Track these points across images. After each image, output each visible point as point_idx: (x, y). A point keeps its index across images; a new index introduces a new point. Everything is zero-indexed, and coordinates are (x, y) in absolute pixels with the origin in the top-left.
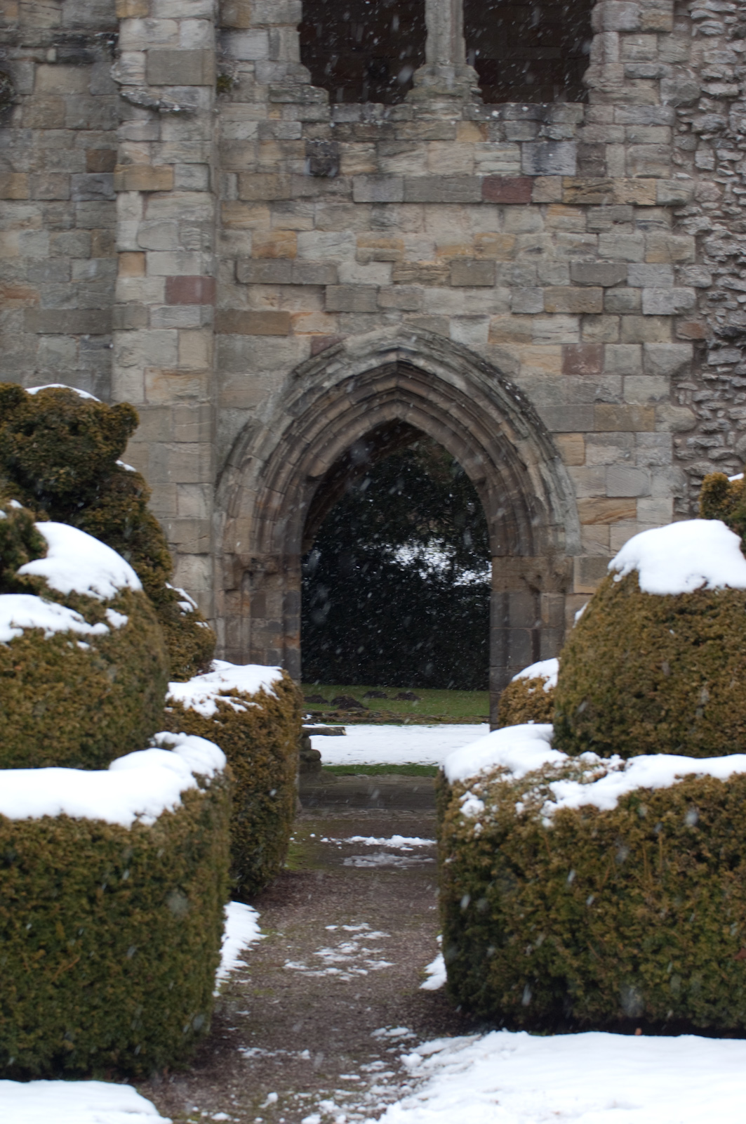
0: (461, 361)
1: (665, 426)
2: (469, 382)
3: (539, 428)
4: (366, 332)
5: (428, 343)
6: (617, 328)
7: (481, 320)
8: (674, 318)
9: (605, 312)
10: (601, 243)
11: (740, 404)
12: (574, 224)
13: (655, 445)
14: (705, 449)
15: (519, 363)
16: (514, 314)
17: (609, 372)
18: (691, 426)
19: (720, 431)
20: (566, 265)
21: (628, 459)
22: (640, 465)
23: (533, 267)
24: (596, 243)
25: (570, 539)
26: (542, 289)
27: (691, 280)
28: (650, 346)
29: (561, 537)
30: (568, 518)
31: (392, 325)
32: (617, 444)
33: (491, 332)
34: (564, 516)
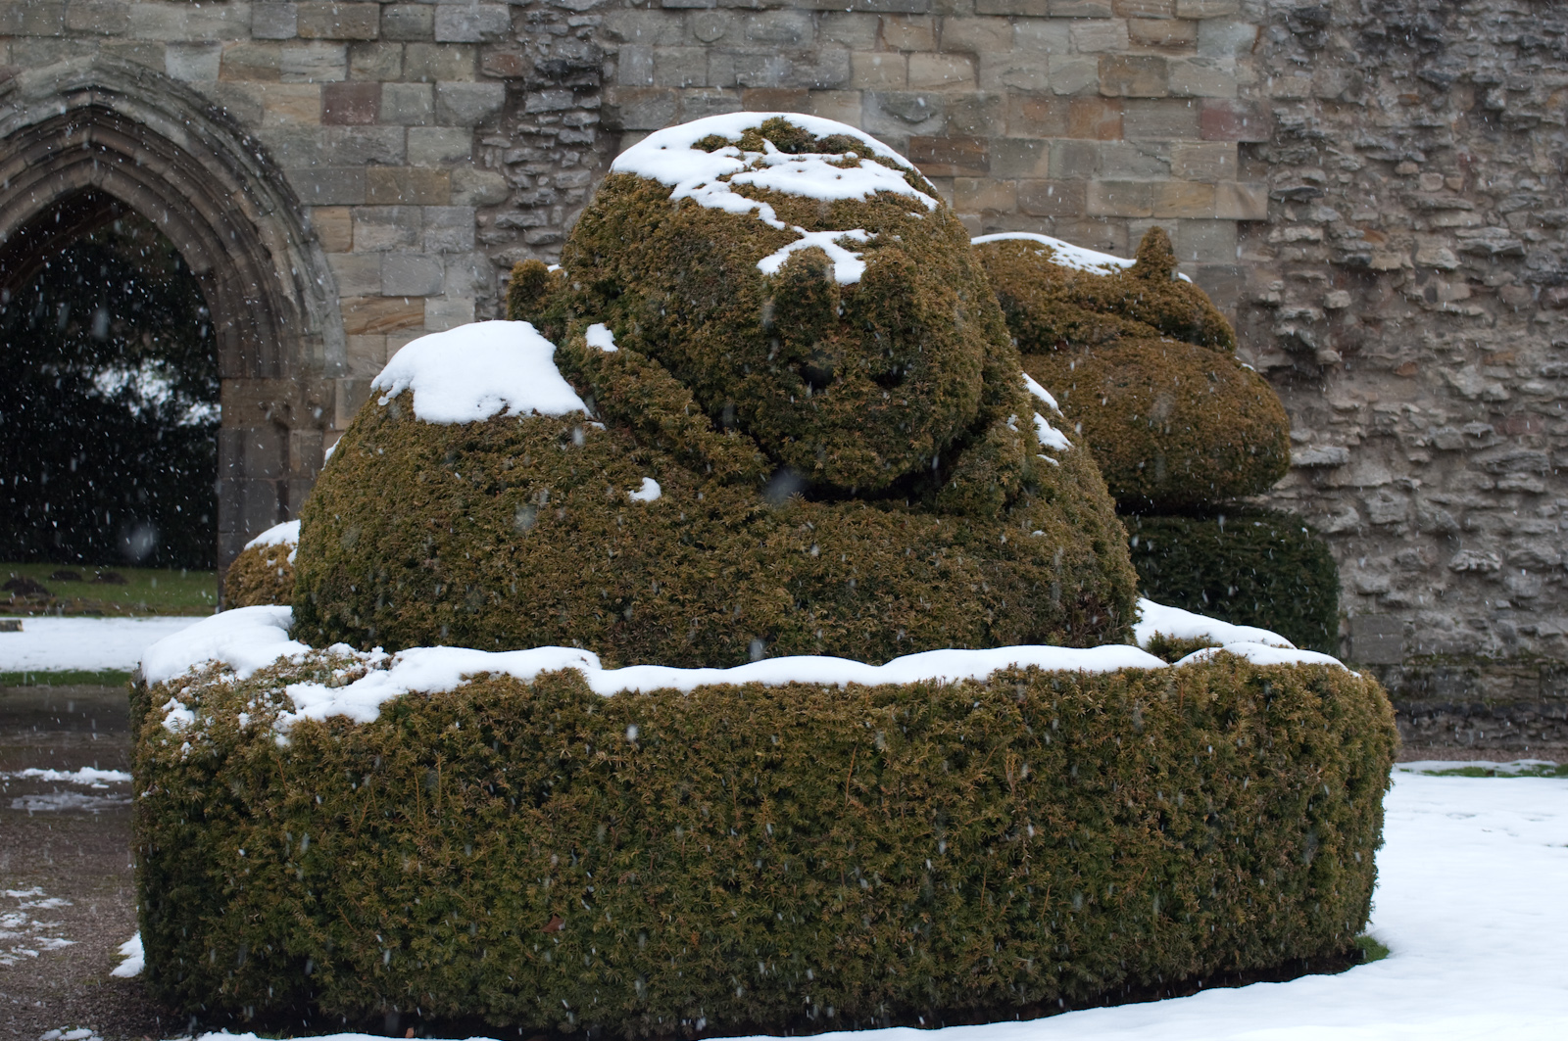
0: (180, 105)
1: (465, 197)
2: (191, 134)
3: (288, 199)
4: (48, 64)
5: (133, 80)
6: (398, 60)
7: (209, 49)
8: (480, 46)
9: (383, 37)
11: (569, 168)
13: (449, 226)
14: (520, 229)
15: (262, 109)
16: (256, 40)
17: (387, 122)
18: (501, 197)
19: (541, 204)
21: (412, 243)
22: (429, 252)
25: (330, 355)
26: (295, 5)
28: (444, 86)
29: (318, 352)
30: (327, 325)
31: (85, 54)
32: (398, 222)
33: (223, 65)
34: (322, 323)
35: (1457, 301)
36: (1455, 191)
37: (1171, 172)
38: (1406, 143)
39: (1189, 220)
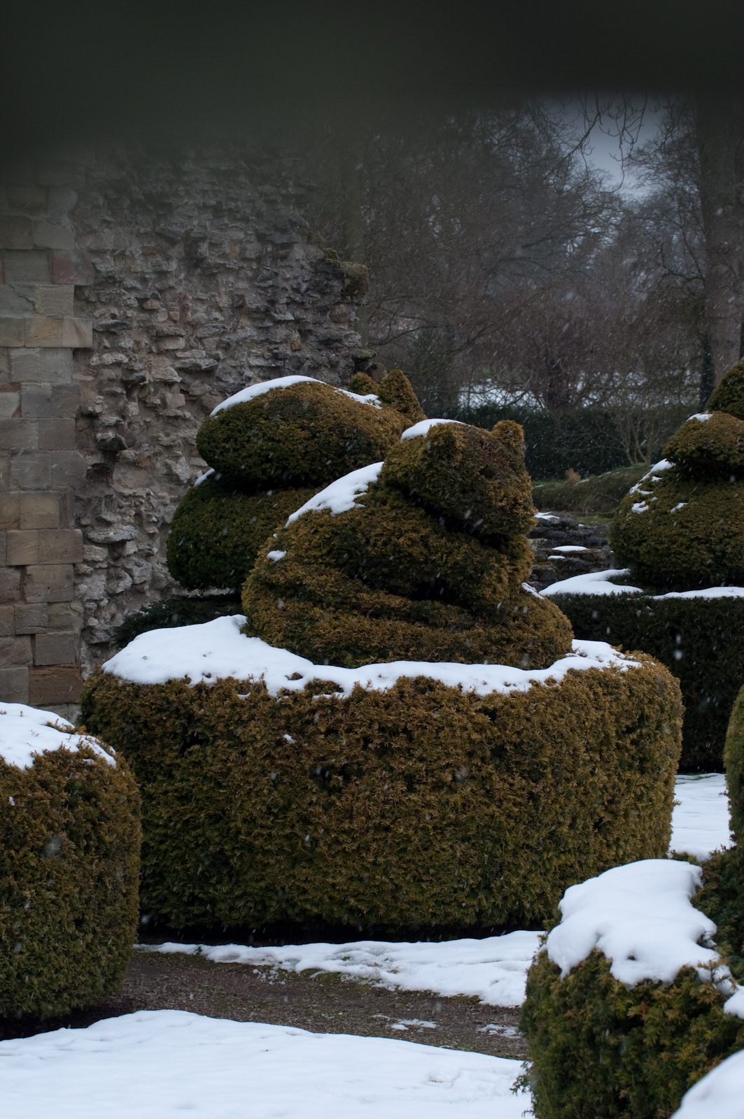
35: (179, 408)
36: (175, 322)
37: (34, 309)
38: (150, 285)
39: (46, 349)
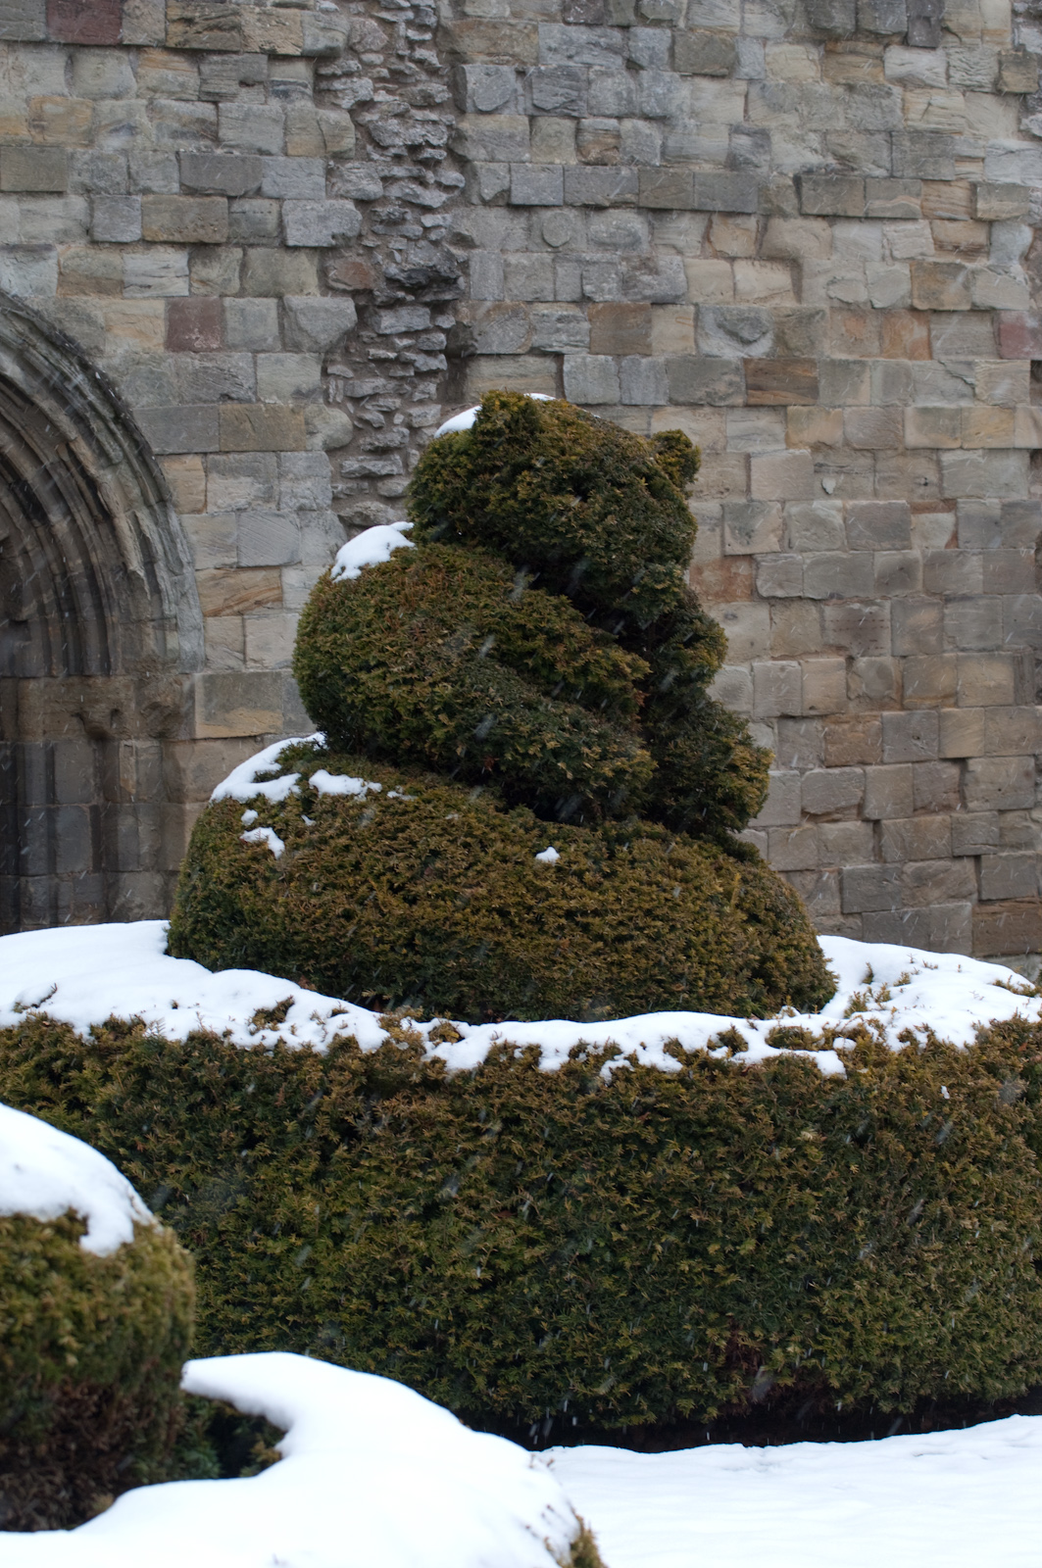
1: (318, 441)
2: (28, 365)
3: (142, 450)
6: (239, 269)
7: (46, 254)
8: (327, 252)
9: (229, 241)
10: (223, 120)
12: (182, 85)
13: (306, 477)
14: (371, 477)
16: (94, 243)
17: (234, 347)
19: (397, 448)
20: (173, 158)
21: (267, 500)
22: (285, 510)
23: (122, 160)
24: (213, 118)
25: (184, 643)
26: (139, 198)
27: (350, 187)
29: (173, 641)
30: (185, 607)
32: (253, 473)
33: (62, 275)
34: (177, 604)
37: (975, 395)
39: (992, 451)
